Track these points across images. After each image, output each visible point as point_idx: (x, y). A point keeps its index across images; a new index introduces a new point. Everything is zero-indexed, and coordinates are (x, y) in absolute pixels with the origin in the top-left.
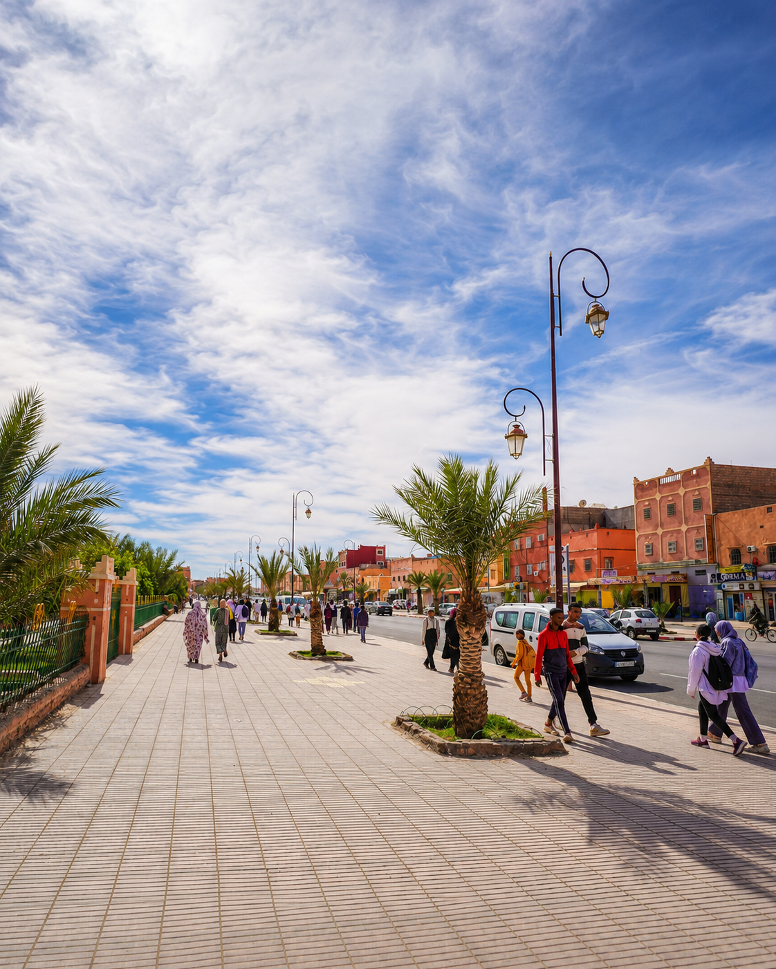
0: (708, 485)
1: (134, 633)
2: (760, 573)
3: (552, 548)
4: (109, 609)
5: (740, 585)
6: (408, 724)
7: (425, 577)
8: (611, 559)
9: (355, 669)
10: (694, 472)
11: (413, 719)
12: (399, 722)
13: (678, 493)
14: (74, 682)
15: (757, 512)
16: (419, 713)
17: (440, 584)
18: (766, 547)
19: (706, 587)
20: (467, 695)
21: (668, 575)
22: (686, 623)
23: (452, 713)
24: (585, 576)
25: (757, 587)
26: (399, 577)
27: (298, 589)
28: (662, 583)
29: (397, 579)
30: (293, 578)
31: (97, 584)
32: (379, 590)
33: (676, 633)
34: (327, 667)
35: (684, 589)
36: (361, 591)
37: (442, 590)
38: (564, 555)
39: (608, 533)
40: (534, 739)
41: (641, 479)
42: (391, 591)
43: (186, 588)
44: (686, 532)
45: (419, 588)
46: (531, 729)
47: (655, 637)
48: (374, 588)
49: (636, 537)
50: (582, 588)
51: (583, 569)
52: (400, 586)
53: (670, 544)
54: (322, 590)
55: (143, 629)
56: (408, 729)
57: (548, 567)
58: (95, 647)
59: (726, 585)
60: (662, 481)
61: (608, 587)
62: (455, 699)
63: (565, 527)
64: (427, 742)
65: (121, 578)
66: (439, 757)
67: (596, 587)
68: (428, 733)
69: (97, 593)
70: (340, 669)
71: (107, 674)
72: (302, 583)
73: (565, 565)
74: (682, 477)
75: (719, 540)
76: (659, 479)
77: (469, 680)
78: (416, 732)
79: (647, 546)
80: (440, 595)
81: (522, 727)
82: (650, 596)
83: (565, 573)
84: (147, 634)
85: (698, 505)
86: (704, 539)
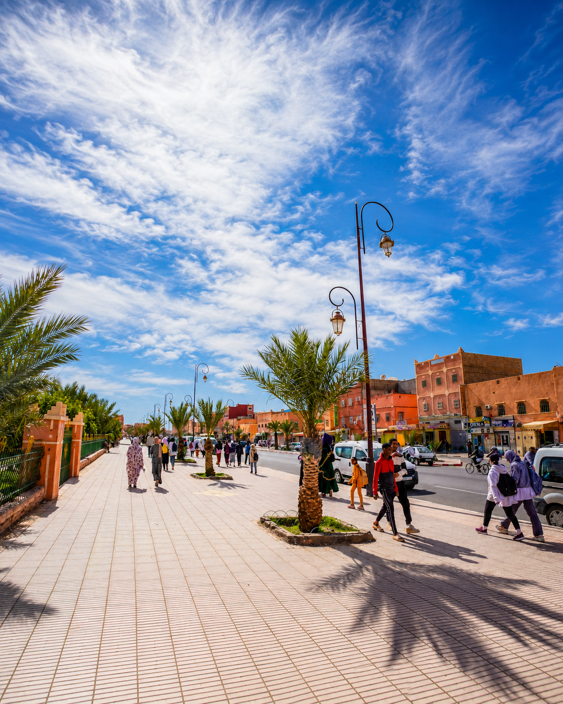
0: (461, 366)
1: (81, 461)
2: (493, 422)
3: (365, 406)
4: (62, 442)
5: (482, 430)
6: (268, 523)
7: (279, 425)
8: (402, 413)
9: (233, 486)
10: (452, 357)
11: (271, 519)
12: (263, 521)
13: (442, 371)
14: (32, 500)
15: (491, 383)
16: (275, 516)
17: (290, 429)
18: (496, 406)
19: (461, 431)
20: (308, 503)
21: (438, 424)
22: (449, 455)
23: (298, 516)
24: (386, 424)
25: (491, 431)
26: (262, 425)
27: (197, 432)
28: (434, 429)
29: (261, 426)
30: (194, 424)
31: (52, 423)
32: (249, 434)
33: (443, 461)
34: (215, 484)
35: (448, 433)
36: (238, 434)
37: (291, 433)
38: (373, 410)
39: (400, 396)
40: (353, 532)
41: (419, 362)
42: (258, 434)
43: (120, 430)
44: (448, 395)
45: (276, 432)
46: (352, 525)
47: (431, 464)
48: (246, 432)
49: (418, 399)
50: (385, 432)
51: (385, 420)
52: (263, 431)
53: (439, 404)
54: (213, 432)
55: (88, 459)
56: (268, 526)
57: (363, 418)
58: (50, 472)
59: (474, 430)
60: (433, 363)
61: (400, 431)
62: (299, 506)
63: (372, 392)
64: (280, 535)
65: (72, 420)
66: (288, 545)
67: (393, 431)
68: (282, 529)
69: (51, 430)
70: (224, 485)
71: (59, 492)
72: (200, 428)
73: (373, 417)
74: (445, 360)
75: (468, 400)
76: (430, 362)
77: (310, 493)
78: (274, 528)
79: (425, 405)
80: (289, 437)
81: (345, 524)
82: (427, 438)
83: (373, 422)
84: (91, 463)
85: (455, 379)
86: (459, 400)
